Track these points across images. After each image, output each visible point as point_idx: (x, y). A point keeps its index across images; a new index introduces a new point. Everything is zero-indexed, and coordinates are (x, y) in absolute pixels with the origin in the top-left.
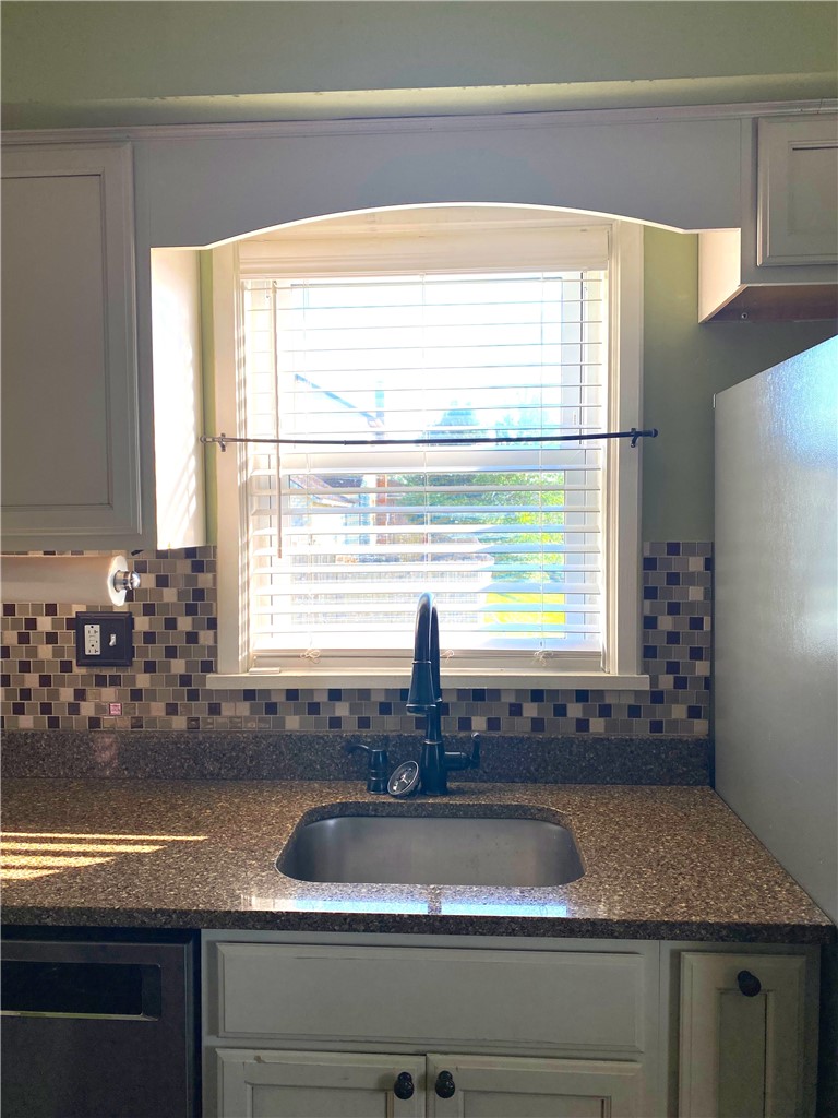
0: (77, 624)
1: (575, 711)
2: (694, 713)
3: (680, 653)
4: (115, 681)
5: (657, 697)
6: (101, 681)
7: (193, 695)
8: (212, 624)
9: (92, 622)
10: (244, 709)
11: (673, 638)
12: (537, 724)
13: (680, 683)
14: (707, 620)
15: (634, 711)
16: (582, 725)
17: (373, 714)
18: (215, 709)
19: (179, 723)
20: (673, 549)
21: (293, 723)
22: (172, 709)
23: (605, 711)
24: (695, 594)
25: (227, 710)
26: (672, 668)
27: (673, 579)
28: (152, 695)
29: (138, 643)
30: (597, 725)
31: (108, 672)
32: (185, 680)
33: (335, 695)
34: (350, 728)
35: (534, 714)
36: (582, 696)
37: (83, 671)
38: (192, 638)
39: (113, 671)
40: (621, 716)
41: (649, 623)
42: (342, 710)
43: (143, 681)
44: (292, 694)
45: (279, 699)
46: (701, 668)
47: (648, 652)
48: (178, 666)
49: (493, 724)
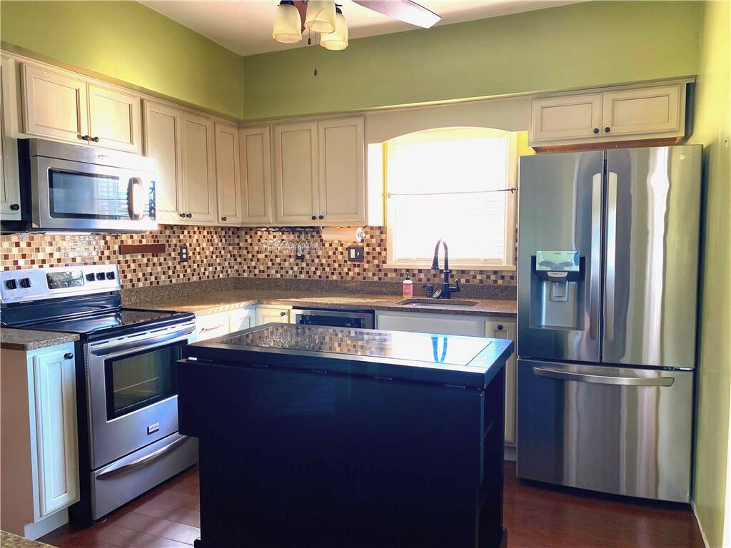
0: (348, 249)
1: (493, 277)
4: (359, 266)
6: (355, 266)
7: (380, 270)
8: (385, 250)
9: (353, 248)
10: (394, 275)
12: (481, 281)
15: (512, 278)
16: (495, 281)
17: (431, 277)
18: (386, 275)
19: (376, 279)
22: (374, 274)
23: (503, 277)
25: (389, 275)
28: (369, 270)
29: (365, 255)
30: (500, 282)
31: (357, 263)
32: (378, 266)
33: (420, 271)
34: (424, 281)
35: (480, 278)
36: (495, 272)
37: (350, 263)
38: (380, 253)
39: (358, 263)
40: (507, 279)
42: (422, 276)
43: (366, 266)
44: (408, 270)
45: (404, 272)
47: (515, 259)
48: (376, 262)
49: (467, 281)
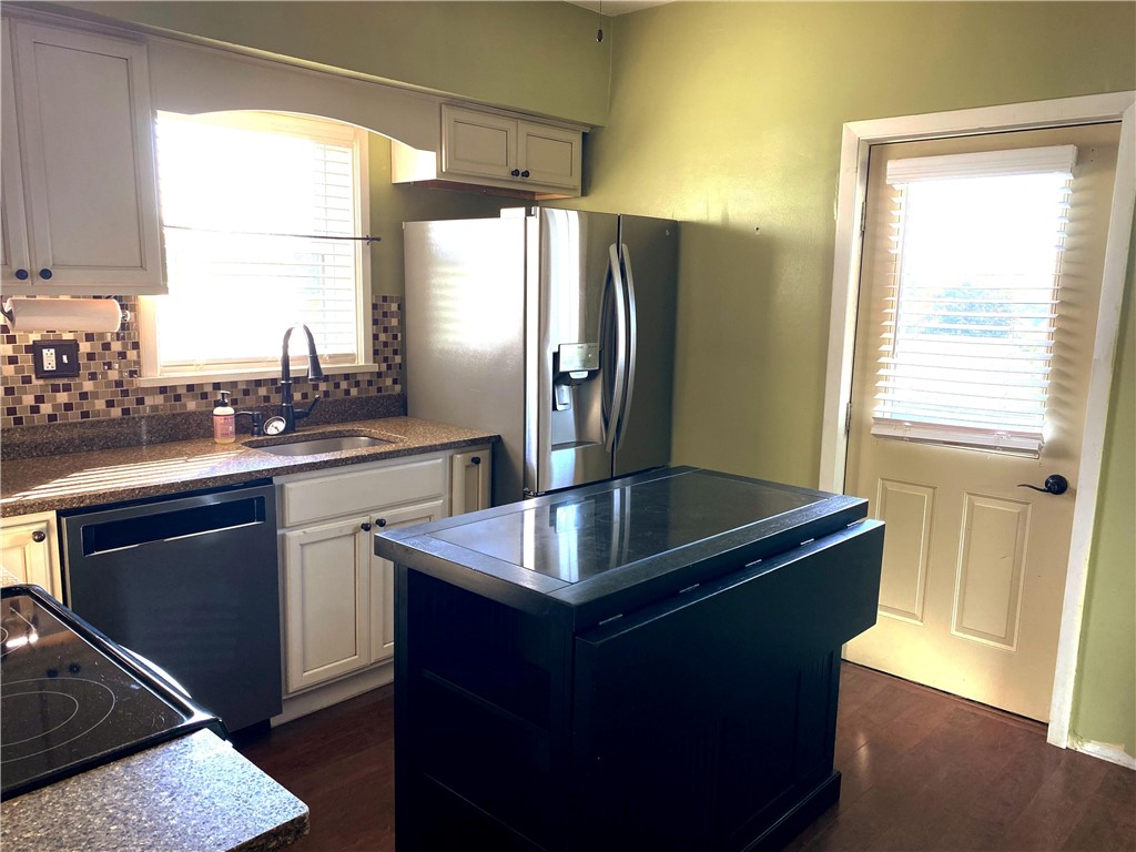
0: (35, 350)
1: (344, 385)
2: (395, 382)
3: (388, 352)
4: (67, 388)
5: (379, 375)
6: (56, 389)
7: (125, 393)
8: (136, 346)
9: (48, 347)
10: (159, 400)
11: (386, 344)
12: (326, 394)
13: (389, 367)
14: (399, 335)
15: (370, 383)
16: (347, 392)
17: (240, 396)
18: (140, 401)
19: (116, 412)
20: (385, 299)
21: (191, 405)
22: (110, 404)
23: (357, 384)
24: (394, 322)
25: (149, 401)
26: (386, 360)
27: (385, 314)
28: (96, 395)
29: (83, 361)
30: (354, 392)
31: (61, 382)
32: (119, 384)
33: (217, 386)
35: (325, 389)
36: (347, 377)
37: (41, 382)
38: (122, 355)
39: (66, 381)
40: (364, 385)
41: (376, 337)
43: (88, 386)
44: (190, 388)
45: (182, 391)
46: (398, 359)
47: (376, 352)
48: (113, 375)
49: (305, 396)
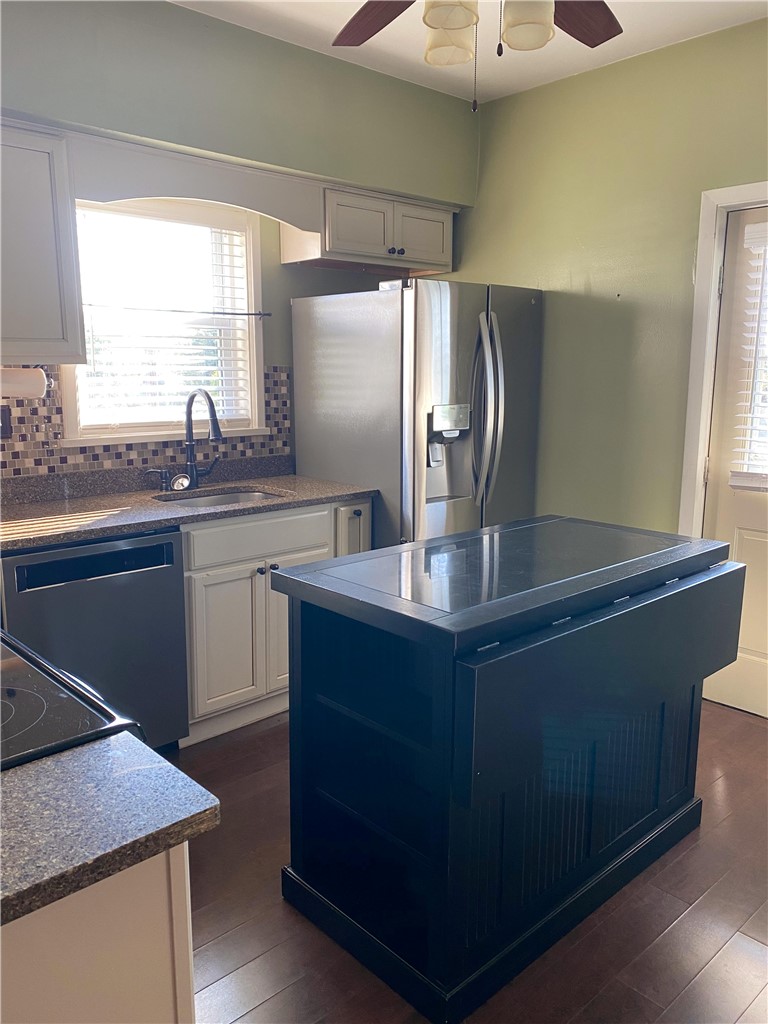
1: (240, 447)
2: (285, 444)
3: (279, 417)
4: (2, 448)
5: (271, 437)
7: (51, 453)
8: (59, 411)
10: (80, 459)
11: (276, 410)
12: (225, 454)
13: (279, 431)
14: (288, 402)
15: (263, 445)
16: (243, 453)
17: (149, 456)
18: (64, 460)
19: (43, 470)
20: (275, 369)
21: (108, 464)
22: (38, 462)
23: (252, 446)
24: (284, 390)
25: (71, 460)
26: (277, 424)
27: (276, 383)
28: (26, 455)
29: (15, 424)
30: (249, 453)
32: (45, 444)
33: (129, 447)
34: (139, 464)
35: (224, 450)
36: (243, 439)
38: (49, 419)
40: (257, 447)
41: (267, 404)
42: (133, 455)
43: (19, 447)
44: (106, 448)
45: (99, 451)
46: (287, 424)
47: (268, 417)
48: (40, 437)
49: (206, 456)
